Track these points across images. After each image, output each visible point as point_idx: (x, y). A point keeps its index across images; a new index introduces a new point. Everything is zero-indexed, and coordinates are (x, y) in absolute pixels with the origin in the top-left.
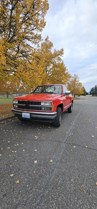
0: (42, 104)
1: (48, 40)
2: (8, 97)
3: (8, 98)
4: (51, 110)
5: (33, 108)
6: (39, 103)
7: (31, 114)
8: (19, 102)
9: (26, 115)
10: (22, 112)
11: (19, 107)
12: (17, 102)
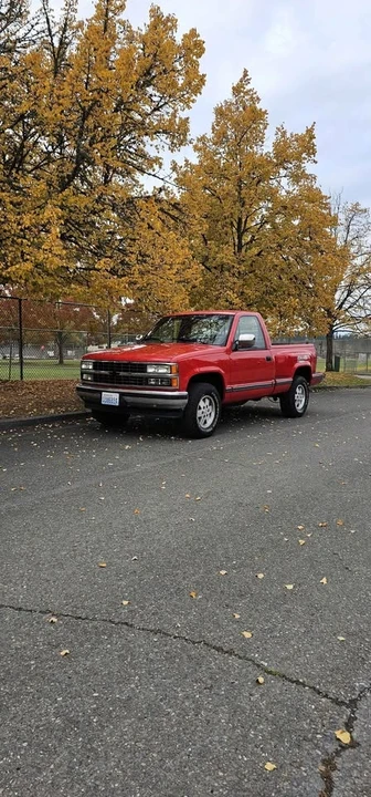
0: (150, 370)
1: (248, 87)
2: (61, 356)
3: (61, 362)
4: (171, 385)
5: (127, 381)
6: (143, 368)
7: (122, 395)
8: (96, 366)
9: (111, 398)
10: (100, 392)
11: (97, 378)
12: (91, 367)
